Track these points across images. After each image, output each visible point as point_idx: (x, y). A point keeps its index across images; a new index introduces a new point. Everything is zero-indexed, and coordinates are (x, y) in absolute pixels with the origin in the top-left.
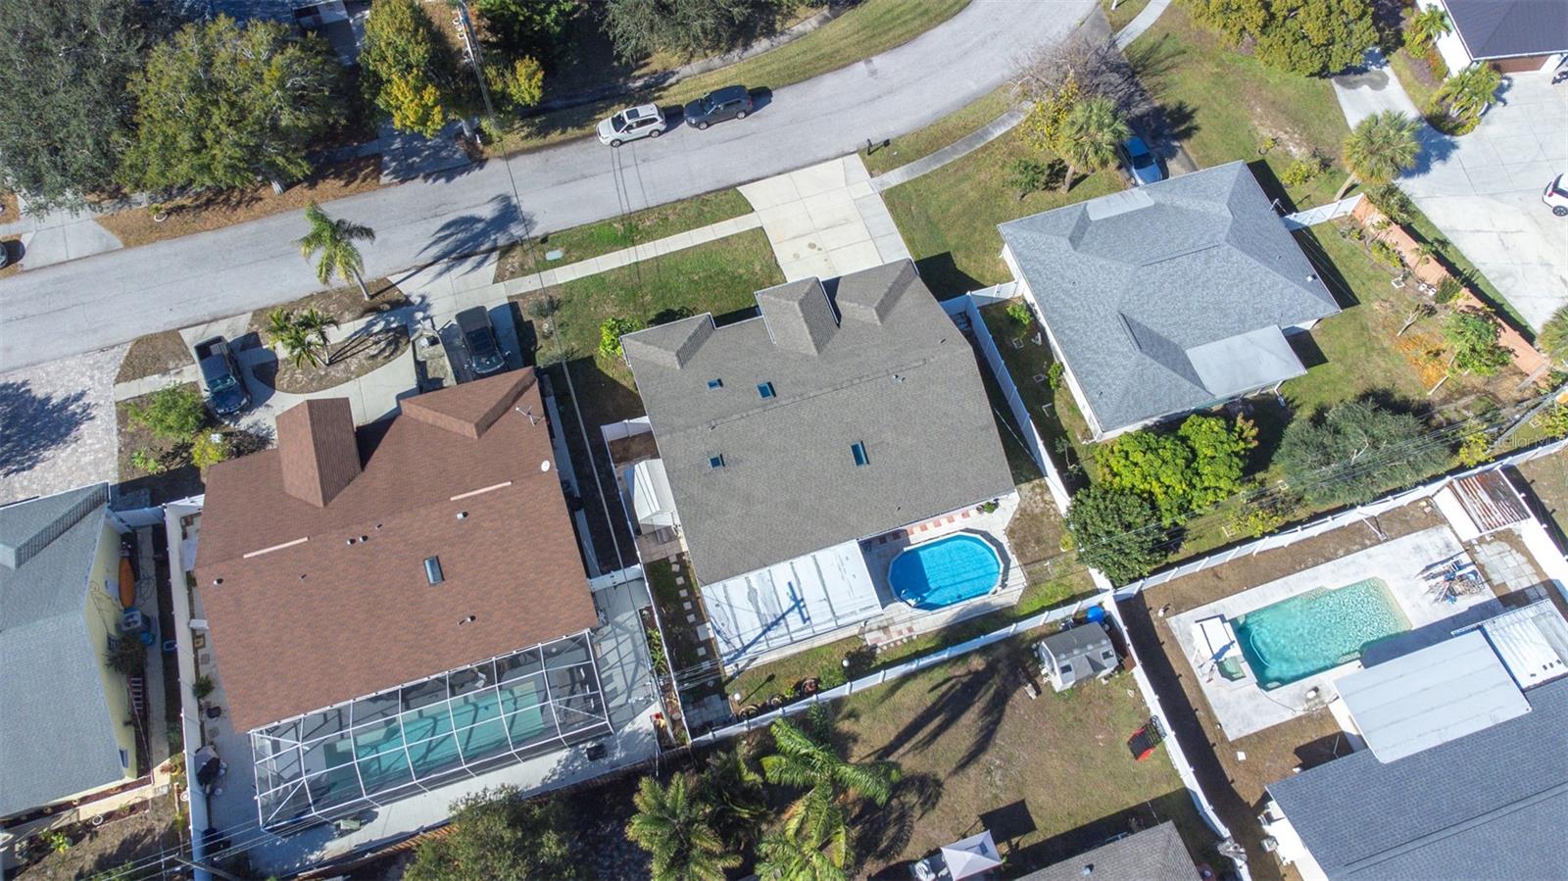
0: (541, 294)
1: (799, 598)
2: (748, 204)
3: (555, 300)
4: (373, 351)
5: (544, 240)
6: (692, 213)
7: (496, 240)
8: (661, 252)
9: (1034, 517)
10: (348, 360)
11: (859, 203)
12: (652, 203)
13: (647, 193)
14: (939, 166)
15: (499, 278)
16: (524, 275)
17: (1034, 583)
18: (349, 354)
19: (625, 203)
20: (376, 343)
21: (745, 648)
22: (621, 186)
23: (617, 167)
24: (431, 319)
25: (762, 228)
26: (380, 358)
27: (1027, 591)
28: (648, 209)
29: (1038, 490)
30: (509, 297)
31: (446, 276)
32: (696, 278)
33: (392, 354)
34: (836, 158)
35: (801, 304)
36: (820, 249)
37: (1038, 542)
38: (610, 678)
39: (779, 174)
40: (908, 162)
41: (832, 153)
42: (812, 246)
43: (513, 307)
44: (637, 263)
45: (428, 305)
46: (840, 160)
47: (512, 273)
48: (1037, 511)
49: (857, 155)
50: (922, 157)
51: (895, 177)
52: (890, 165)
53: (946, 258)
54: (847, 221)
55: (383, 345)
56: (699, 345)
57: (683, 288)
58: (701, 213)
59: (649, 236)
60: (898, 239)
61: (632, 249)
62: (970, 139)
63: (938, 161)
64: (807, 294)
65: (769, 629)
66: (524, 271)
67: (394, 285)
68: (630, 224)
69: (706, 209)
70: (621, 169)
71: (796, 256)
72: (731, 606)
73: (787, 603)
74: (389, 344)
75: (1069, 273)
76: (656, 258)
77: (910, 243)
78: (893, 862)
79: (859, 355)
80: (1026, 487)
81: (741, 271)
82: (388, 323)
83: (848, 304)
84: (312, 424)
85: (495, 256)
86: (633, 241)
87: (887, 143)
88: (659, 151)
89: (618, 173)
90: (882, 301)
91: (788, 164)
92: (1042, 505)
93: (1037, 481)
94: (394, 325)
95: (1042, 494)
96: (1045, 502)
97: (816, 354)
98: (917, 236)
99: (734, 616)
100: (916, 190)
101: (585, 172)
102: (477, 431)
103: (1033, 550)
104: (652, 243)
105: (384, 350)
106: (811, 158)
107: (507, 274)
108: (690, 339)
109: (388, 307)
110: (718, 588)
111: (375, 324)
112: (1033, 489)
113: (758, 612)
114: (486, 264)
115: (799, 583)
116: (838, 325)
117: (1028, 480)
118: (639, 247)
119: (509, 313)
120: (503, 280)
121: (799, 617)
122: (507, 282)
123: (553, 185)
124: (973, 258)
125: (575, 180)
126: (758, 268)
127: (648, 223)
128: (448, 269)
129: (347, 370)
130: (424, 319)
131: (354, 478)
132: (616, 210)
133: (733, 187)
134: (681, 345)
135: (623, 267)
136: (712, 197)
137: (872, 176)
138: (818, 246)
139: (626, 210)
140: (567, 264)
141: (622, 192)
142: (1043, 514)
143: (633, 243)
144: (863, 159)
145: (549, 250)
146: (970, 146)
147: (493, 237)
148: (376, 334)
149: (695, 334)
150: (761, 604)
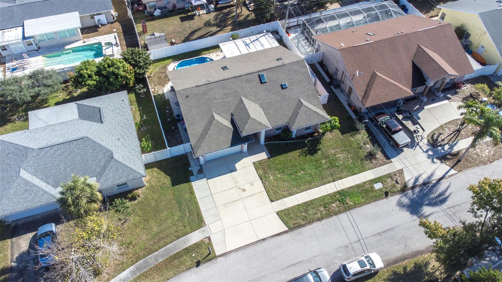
0: (376, 164)
1: (247, 46)
2: (280, 217)
3: (369, 161)
4: (442, 137)
5: (387, 194)
6: (311, 211)
7: (413, 194)
8: (323, 187)
9: (160, 84)
10: (451, 132)
11: (218, 218)
12: (334, 218)
13: (339, 224)
14: (168, 246)
15: (401, 172)
16: (390, 174)
17: (165, 67)
18: (453, 135)
19: (351, 218)
20: (443, 140)
21: (264, 35)
22: (356, 228)
23: (362, 241)
24: (424, 152)
25: (272, 201)
26: (437, 134)
27: (168, 65)
28: (336, 215)
29: (156, 92)
30: (392, 162)
31: (429, 174)
32: (302, 172)
33: (433, 135)
34: (230, 252)
35: (249, 116)
36: (240, 188)
37: (160, 77)
38: (305, 43)
39: (264, 240)
40: (186, 249)
41: (232, 256)
42: (244, 190)
43: (388, 158)
44: (334, 181)
45: (429, 158)
46: (228, 250)
47: (395, 175)
48: (158, 86)
49: (217, 254)
50: (178, 253)
51: (195, 237)
52: (197, 245)
53: (175, 183)
54: (225, 205)
55: (440, 140)
56: (294, 112)
57: (307, 166)
58: (306, 211)
59: (332, 196)
60: (198, 195)
61: (339, 189)
62: (145, 267)
63: (169, 249)
64: (247, 123)
65: (256, 40)
66: (389, 176)
67: (452, 168)
68: (344, 204)
69: (304, 214)
70: (359, 240)
71: (252, 184)
72: (270, 43)
73: (251, 45)
74: (437, 140)
75: (119, 144)
76: (325, 184)
77: (192, 193)
78: (220, 12)
79: (224, 94)
80: (160, 93)
81: (279, 176)
82: (443, 149)
83: (228, 125)
84: (441, 67)
85: (410, 185)
86: (340, 194)
87: (198, 264)
88: (340, 254)
89: (360, 238)
90: (211, 125)
91: (260, 246)
92: (156, 87)
93: (155, 94)
94: (440, 148)
95: (155, 91)
96: (154, 88)
97: (242, 97)
98: (187, 196)
99: (268, 41)
100: (185, 227)
101: (378, 237)
102: (375, 73)
103: (162, 76)
104: (329, 193)
105: (438, 137)
106: (246, 251)
107: (398, 175)
108: (298, 113)
109: (448, 157)
110: (274, 46)
111: (449, 148)
112: (158, 92)
113: (260, 42)
114: (413, 181)
115: (247, 49)
116: (232, 115)
117: (159, 95)
118: (335, 190)
119: (388, 154)
120: (398, 171)
121: (247, 42)
122: (396, 170)
123: (395, 228)
124: (161, 183)
125: (383, 232)
126: (271, 178)
127: (334, 205)
128: (430, 177)
129: (449, 129)
130: (427, 151)
131: (414, 57)
132: (354, 212)
133: (291, 229)
134: (301, 109)
135: (341, 178)
136: (302, 222)
137: (209, 238)
138: (240, 190)
139: (348, 212)
140: (370, 180)
141: (354, 225)
142: (156, 85)
143: (339, 192)
144: (214, 251)
145: (382, 189)
146: (146, 262)
147: (415, 196)
148: (445, 144)
149: (297, 116)
150: (259, 44)
